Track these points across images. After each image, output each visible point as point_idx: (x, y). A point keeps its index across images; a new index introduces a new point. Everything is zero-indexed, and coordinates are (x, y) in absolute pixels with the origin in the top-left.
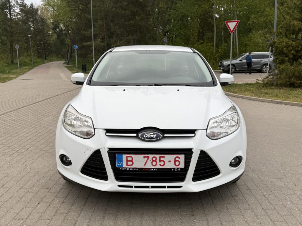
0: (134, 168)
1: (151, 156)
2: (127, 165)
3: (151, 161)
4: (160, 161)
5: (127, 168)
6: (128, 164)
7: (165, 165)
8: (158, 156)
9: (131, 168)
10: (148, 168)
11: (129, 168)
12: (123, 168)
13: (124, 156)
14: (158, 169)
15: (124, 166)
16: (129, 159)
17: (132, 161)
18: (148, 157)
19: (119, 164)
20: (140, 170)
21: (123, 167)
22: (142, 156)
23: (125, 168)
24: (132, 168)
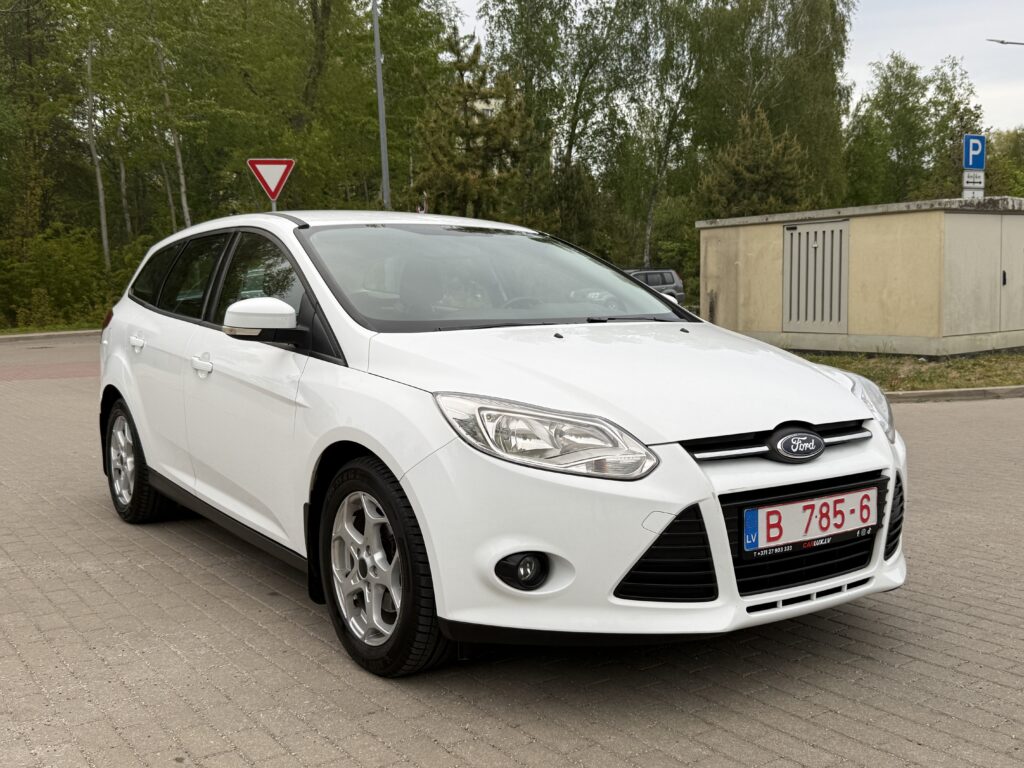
0: (783, 546)
1: (817, 502)
2: (770, 539)
3: (819, 516)
4: (836, 513)
5: (768, 549)
6: (772, 536)
7: (845, 525)
8: (830, 500)
9: (777, 547)
10: (814, 540)
11: (774, 548)
12: (760, 550)
13: (762, 513)
14: (833, 536)
15: (763, 543)
16: (774, 520)
17: (778, 525)
18: (812, 507)
19: (750, 539)
20: (798, 547)
21: (761, 546)
22: (800, 505)
23: (763, 549)
24: (780, 546)
